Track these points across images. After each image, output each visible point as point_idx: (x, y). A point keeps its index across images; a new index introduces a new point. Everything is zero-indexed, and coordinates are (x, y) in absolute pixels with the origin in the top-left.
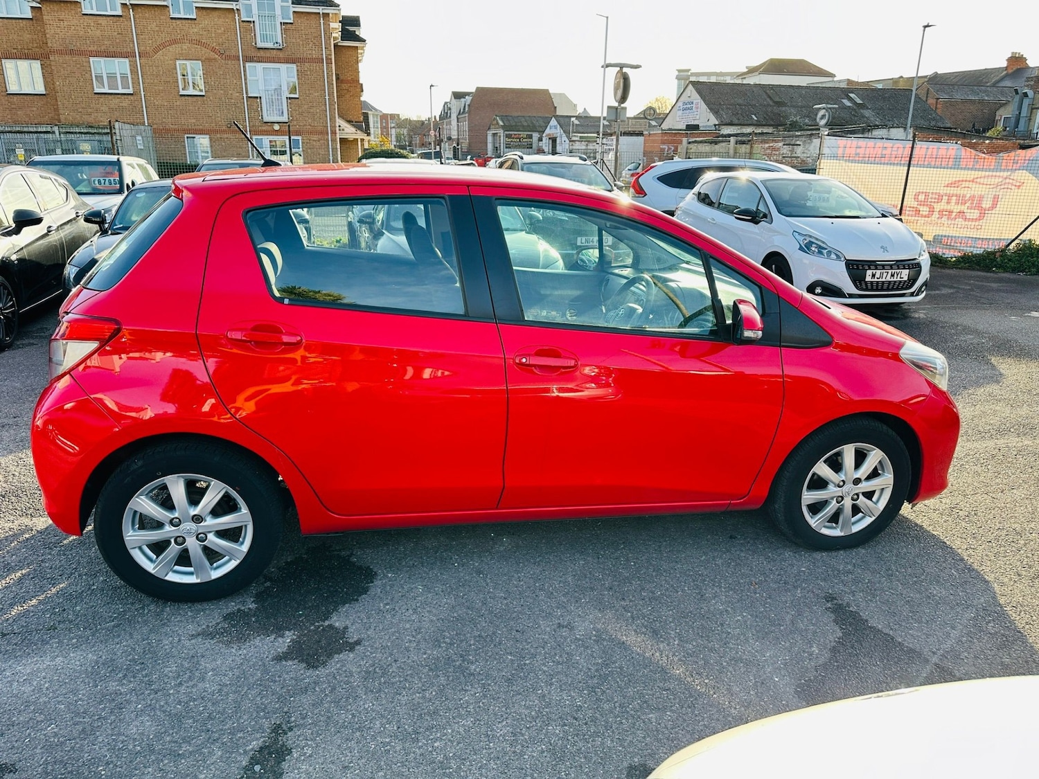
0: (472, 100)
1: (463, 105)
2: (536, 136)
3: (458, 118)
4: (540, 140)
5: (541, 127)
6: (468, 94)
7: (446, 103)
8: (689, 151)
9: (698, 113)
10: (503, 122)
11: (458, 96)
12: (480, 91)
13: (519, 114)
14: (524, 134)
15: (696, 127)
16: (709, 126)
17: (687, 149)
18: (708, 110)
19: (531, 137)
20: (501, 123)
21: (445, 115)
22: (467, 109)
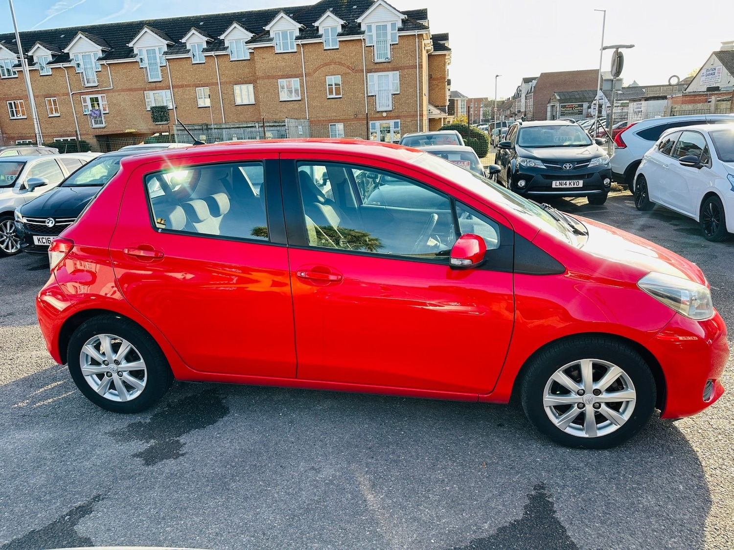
0: (537, 83)
1: (530, 87)
2: (586, 105)
3: (526, 97)
4: (589, 107)
5: (591, 98)
6: (534, 79)
7: (519, 87)
8: (673, 110)
9: (720, 77)
10: (560, 97)
11: (527, 81)
12: (544, 76)
13: (574, 90)
14: (575, 104)
15: (717, 88)
16: (729, 87)
17: (672, 108)
18: (729, 74)
19: (582, 106)
20: (558, 98)
21: (517, 96)
22: (533, 90)
